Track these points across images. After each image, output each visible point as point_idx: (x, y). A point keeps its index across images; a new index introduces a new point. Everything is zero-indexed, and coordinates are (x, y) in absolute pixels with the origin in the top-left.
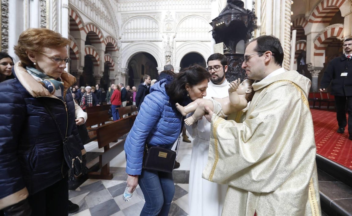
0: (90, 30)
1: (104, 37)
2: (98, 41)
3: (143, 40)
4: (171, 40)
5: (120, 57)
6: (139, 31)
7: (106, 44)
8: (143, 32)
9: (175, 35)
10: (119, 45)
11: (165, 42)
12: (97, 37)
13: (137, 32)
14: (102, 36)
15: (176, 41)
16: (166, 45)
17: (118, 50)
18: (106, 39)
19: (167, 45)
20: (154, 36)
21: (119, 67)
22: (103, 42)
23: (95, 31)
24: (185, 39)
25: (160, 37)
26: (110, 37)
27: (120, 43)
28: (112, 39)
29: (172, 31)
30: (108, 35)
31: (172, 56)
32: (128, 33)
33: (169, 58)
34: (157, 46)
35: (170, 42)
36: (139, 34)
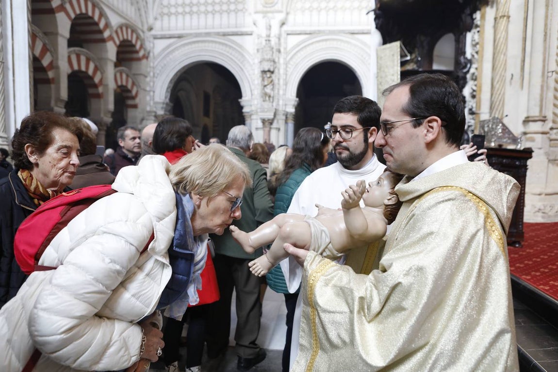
0: (78, 12)
1: (112, 27)
2: (98, 36)
3: (207, 31)
4: (275, 30)
5: (152, 74)
6: (195, 9)
7: (118, 42)
8: (206, 13)
9: (286, 19)
10: (148, 45)
11: (259, 37)
12: (94, 28)
13: (191, 13)
14: (107, 25)
15: (288, 34)
16: (261, 43)
17: (146, 57)
18: (116, 32)
19: (264, 43)
20: (232, 21)
21: (148, 98)
22: (111, 38)
23: (90, 14)
24: (308, 29)
25: (247, 22)
26: (127, 26)
27: (152, 39)
28: (133, 31)
29: (278, 7)
30: (123, 21)
31: (276, 71)
32: (169, 15)
33: (270, 77)
34: (241, 46)
35: (272, 35)
36: (195, 17)
